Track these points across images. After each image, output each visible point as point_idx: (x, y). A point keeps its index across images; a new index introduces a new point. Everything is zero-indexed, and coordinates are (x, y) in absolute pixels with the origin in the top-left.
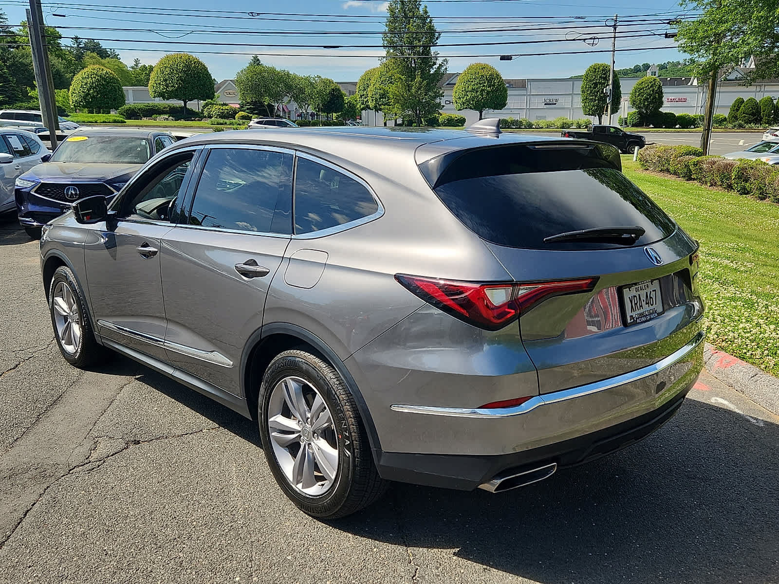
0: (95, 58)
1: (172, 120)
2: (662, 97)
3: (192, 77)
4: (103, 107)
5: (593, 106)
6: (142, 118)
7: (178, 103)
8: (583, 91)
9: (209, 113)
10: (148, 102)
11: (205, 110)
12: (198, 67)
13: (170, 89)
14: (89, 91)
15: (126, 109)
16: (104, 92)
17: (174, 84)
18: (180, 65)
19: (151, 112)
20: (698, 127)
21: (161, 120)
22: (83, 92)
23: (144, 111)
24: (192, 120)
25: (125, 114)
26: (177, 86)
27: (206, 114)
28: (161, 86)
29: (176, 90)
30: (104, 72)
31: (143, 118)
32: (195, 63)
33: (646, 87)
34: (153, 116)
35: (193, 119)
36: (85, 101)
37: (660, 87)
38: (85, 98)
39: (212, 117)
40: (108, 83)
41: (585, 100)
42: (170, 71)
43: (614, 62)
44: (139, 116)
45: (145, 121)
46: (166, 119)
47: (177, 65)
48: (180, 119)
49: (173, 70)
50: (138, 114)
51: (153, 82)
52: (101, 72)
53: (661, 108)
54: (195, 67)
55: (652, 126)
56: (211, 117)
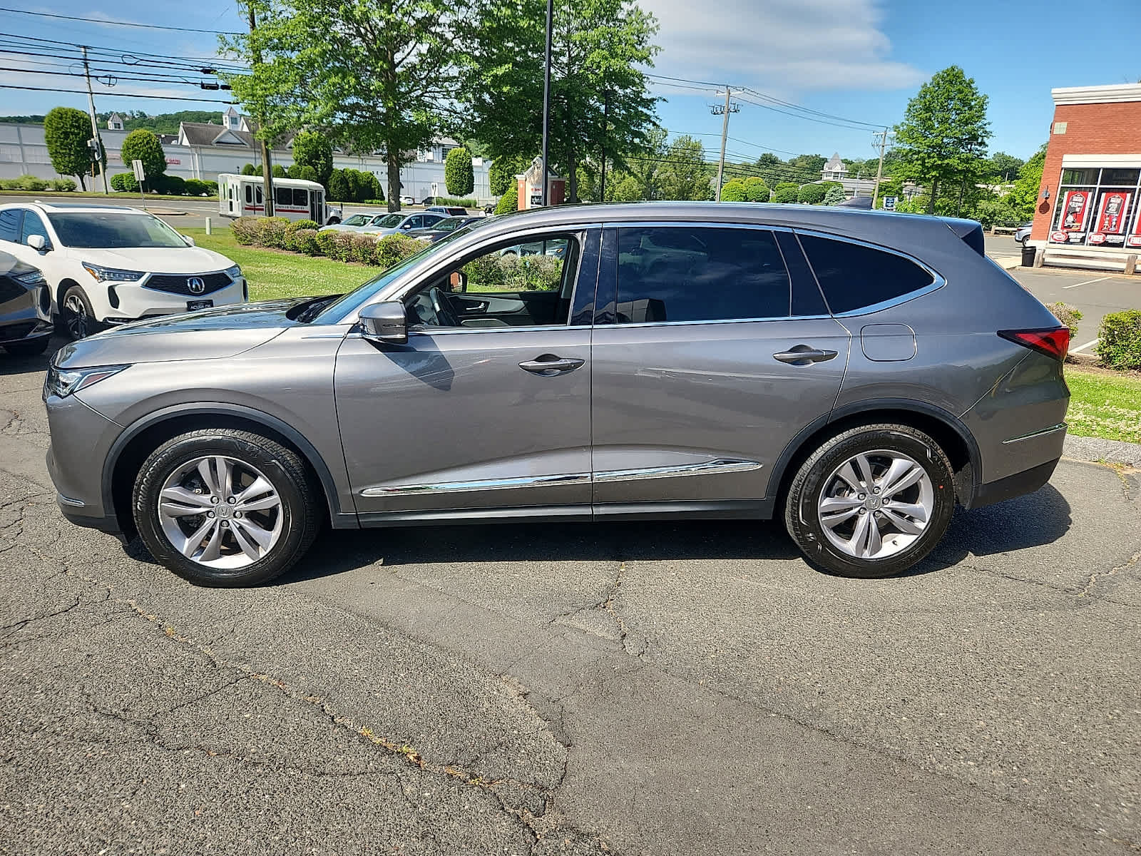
2: (164, 157)
5: (69, 162)
8: (49, 142)
20: (212, 195)
33: (141, 143)
37: (158, 145)
41: (54, 154)
43: (94, 108)
53: (165, 171)
55: (154, 191)
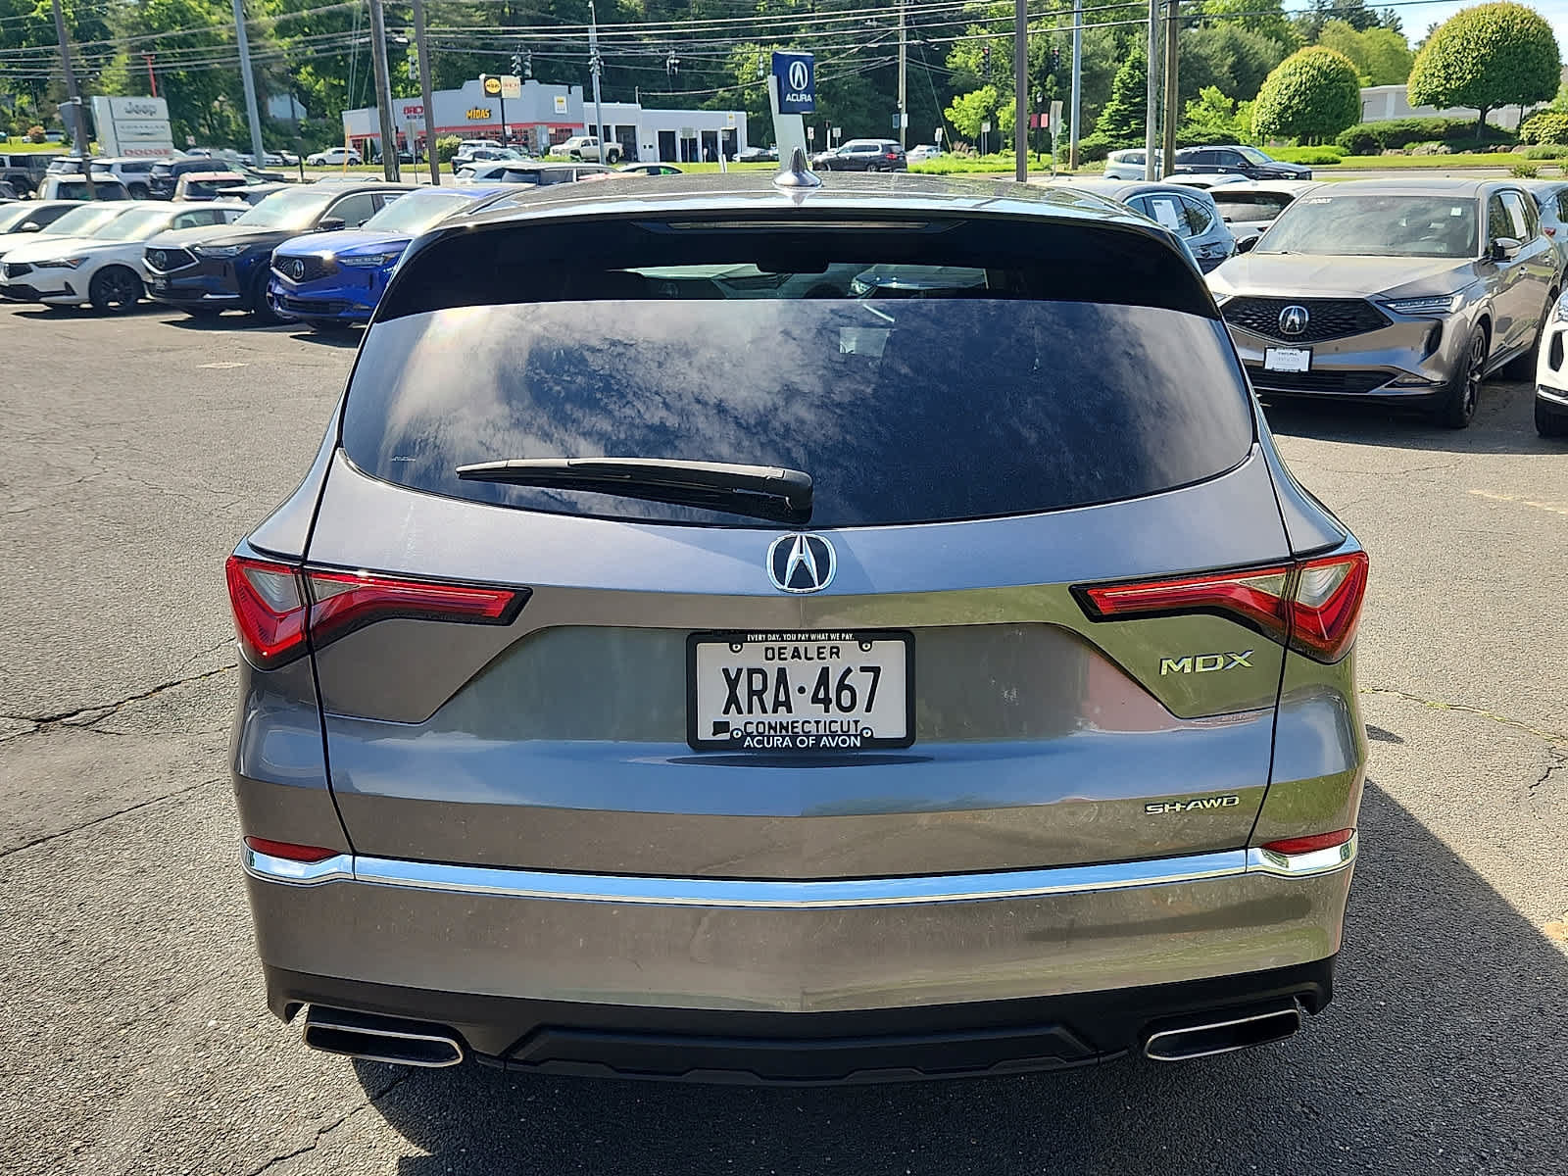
0: (1341, 31)
1: (1446, 152)
3: (1509, 54)
4: (1313, 131)
6: (1382, 150)
7: (1467, 115)
9: (1533, 133)
10: (1403, 117)
11: (1525, 126)
12: (1528, 30)
13: (1454, 84)
14: (1290, 102)
15: (1354, 134)
16: (1321, 101)
17: (1464, 74)
18: (1487, 28)
19: (1402, 138)
21: (1420, 152)
22: (1280, 104)
23: (1389, 136)
24: (1491, 152)
25: (1350, 144)
26: (1470, 76)
27: (1524, 135)
28: (1435, 80)
29: (1466, 86)
30: (1330, 58)
31: (1385, 151)
32: (1522, 22)
34: (1407, 146)
35: (1492, 147)
36: (1280, 121)
38: (1280, 116)
39: (1538, 142)
40: (1332, 81)
42: (1462, 44)
44: (1379, 147)
45: (1389, 156)
46: (1432, 151)
47: (1480, 31)
48: (1463, 150)
49: (1469, 42)
50: (1376, 144)
51: (1419, 73)
52: (1322, 59)
54: (1520, 31)
56: (1535, 143)
